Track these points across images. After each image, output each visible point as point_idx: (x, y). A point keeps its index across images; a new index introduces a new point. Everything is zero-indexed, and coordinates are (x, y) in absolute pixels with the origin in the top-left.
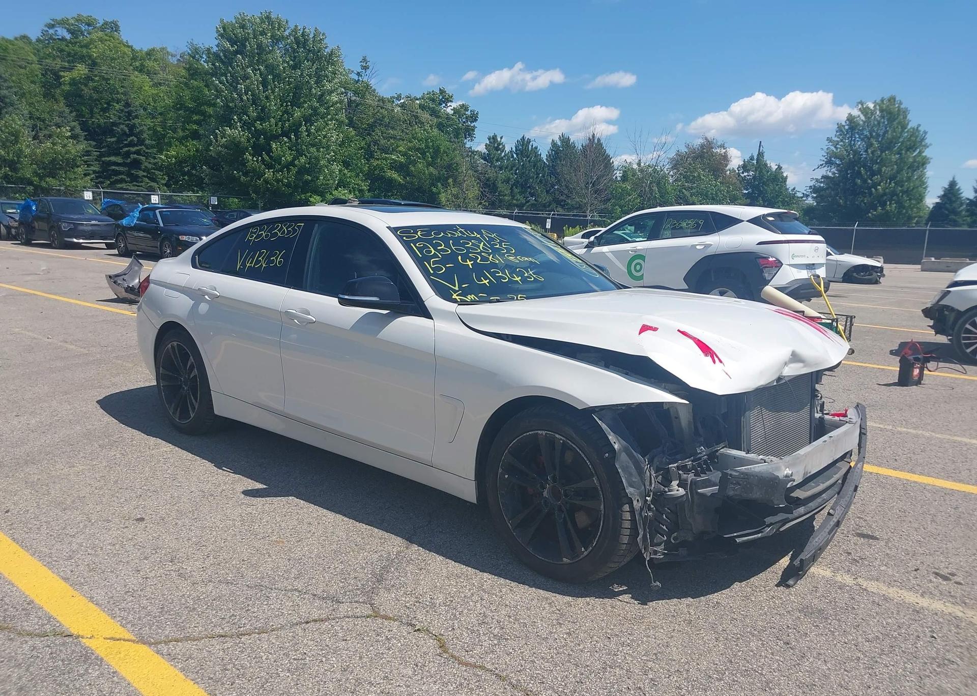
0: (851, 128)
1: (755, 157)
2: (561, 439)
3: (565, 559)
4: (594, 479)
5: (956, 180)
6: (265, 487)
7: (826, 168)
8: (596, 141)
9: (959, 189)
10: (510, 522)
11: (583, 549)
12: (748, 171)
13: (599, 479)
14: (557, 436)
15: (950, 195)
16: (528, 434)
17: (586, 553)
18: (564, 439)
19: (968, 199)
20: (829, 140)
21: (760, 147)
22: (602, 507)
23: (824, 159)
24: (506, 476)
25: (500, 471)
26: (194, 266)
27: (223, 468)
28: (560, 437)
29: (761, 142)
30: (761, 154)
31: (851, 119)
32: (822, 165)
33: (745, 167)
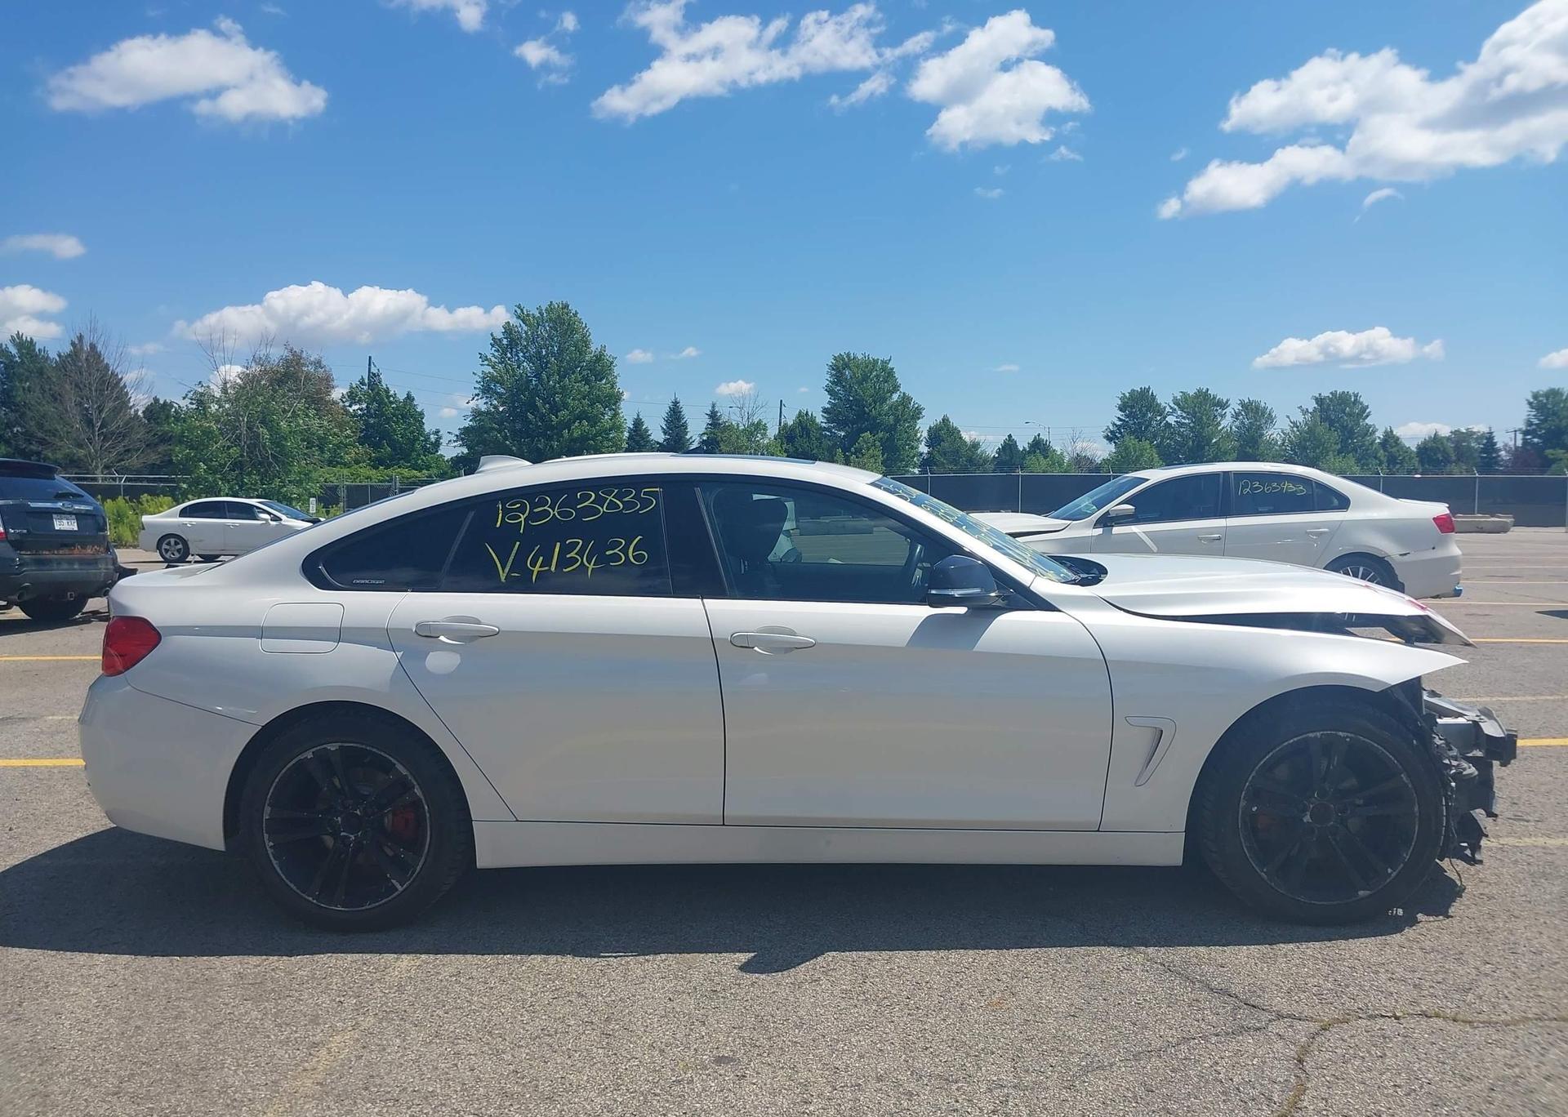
0: (508, 342)
1: (366, 381)
2: (1347, 737)
3: (1361, 893)
4: (1402, 775)
5: (641, 417)
6: (753, 954)
7: (484, 400)
8: (86, 347)
9: (646, 430)
10: (1265, 870)
11: (1389, 871)
12: (360, 402)
13: (1409, 776)
14: (1341, 734)
15: (638, 438)
16: (1292, 741)
17: (1395, 874)
18: (1352, 735)
19: (658, 443)
20: (483, 357)
21: (370, 365)
22: (1416, 809)
23: (478, 386)
24: (1255, 809)
25: (1243, 803)
26: (323, 584)
27: (602, 954)
28: (1346, 734)
29: (370, 357)
30: (373, 376)
31: (508, 330)
32: (478, 395)
33: (352, 397)
